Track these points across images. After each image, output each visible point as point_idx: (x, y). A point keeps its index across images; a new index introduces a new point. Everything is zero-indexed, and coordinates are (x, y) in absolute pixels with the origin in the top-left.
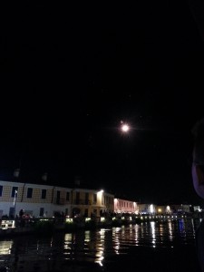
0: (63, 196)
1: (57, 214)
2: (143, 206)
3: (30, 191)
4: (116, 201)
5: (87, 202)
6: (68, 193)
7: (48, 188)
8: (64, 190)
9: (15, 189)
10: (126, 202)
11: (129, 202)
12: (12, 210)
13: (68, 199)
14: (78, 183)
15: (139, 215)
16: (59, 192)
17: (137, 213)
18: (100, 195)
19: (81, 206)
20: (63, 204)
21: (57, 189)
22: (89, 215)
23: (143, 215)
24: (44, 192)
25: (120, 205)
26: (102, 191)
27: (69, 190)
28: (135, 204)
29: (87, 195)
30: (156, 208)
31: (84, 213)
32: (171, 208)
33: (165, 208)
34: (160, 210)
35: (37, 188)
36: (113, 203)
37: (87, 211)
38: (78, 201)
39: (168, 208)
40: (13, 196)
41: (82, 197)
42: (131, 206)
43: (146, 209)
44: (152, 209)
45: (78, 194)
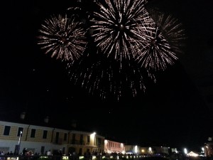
0: (62, 137)
1: (55, 152)
2: (129, 147)
3: (33, 131)
4: (106, 142)
5: (81, 142)
6: (66, 134)
7: (49, 129)
8: (62, 132)
9: (21, 129)
10: (115, 143)
11: (117, 143)
12: (17, 147)
13: (65, 139)
14: (75, 125)
15: (125, 155)
16: (58, 133)
17: (123, 152)
18: (93, 136)
19: (76, 146)
20: (60, 144)
21: (57, 130)
22: (83, 154)
23: (129, 155)
24: (45, 133)
25: (110, 145)
26: (95, 133)
27: (66, 132)
28: (122, 145)
29: (82, 136)
30: (140, 149)
31: (78, 152)
32: (152, 150)
33: (148, 149)
34: (143, 151)
35: (40, 129)
36: (104, 143)
37: (81, 150)
38: (74, 142)
39: (150, 149)
40: (19, 135)
41: (78, 138)
42: (119, 147)
43: (131, 150)
44: (136, 149)
45: (74, 135)
